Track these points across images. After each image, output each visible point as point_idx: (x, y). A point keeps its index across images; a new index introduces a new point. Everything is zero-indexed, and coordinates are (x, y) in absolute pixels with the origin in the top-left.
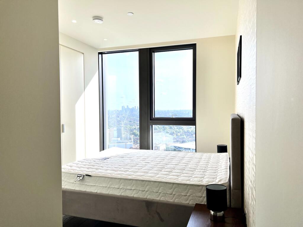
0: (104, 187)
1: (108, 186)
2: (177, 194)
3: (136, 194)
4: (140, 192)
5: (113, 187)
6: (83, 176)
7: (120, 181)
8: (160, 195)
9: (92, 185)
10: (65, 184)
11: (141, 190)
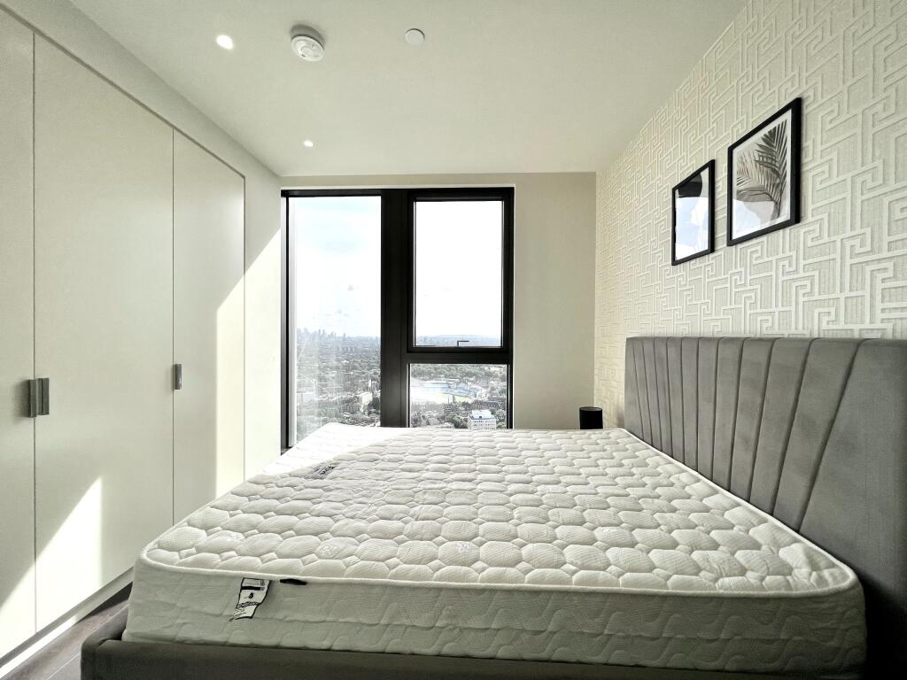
0: (363, 624)
1: (383, 622)
2: (679, 636)
3: (508, 644)
4: (525, 637)
5: (407, 622)
6: (267, 583)
7: (437, 597)
8: (606, 643)
9: (310, 618)
10: (179, 621)
11: (529, 628)
